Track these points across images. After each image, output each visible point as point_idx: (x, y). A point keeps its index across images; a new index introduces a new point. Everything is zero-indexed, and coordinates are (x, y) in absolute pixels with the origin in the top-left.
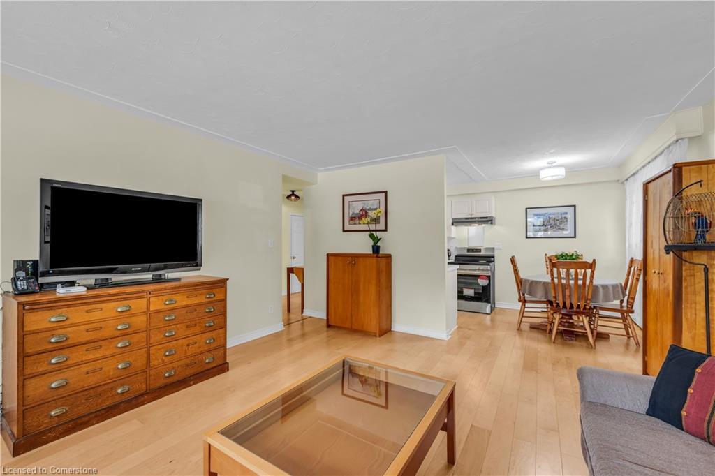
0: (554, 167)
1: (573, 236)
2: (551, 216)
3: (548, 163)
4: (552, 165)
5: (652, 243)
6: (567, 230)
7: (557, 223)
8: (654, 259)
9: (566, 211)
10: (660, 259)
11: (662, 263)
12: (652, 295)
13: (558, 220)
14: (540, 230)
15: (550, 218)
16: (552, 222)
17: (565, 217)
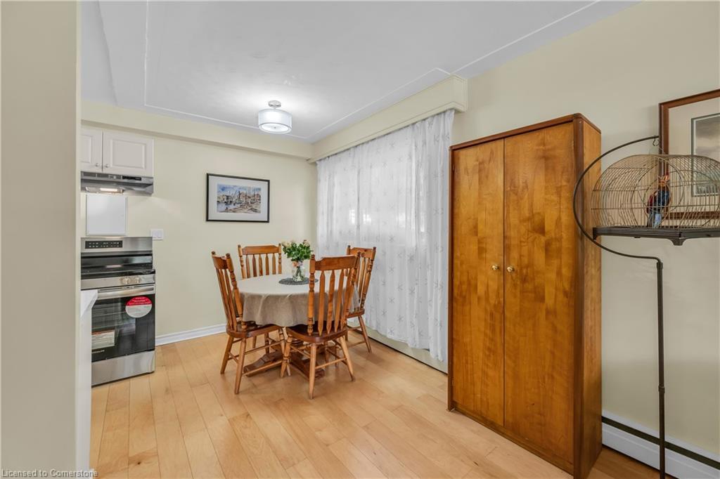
0: (277, 111)
1: (266, 220)
2: (242, 192)
3: (270, 104)
4: (274, 109)
5: (476, 227)
6: (260, 212)
7: (249, 201)
8: (481, 250)
9: (259, 187)
10: (506, 249)
11: (514, 254)
12: (474, 300)
13: (249, 197)
14: (227, 210)
15: (240, 194)
16: (243, 199)
17: (258, 195)
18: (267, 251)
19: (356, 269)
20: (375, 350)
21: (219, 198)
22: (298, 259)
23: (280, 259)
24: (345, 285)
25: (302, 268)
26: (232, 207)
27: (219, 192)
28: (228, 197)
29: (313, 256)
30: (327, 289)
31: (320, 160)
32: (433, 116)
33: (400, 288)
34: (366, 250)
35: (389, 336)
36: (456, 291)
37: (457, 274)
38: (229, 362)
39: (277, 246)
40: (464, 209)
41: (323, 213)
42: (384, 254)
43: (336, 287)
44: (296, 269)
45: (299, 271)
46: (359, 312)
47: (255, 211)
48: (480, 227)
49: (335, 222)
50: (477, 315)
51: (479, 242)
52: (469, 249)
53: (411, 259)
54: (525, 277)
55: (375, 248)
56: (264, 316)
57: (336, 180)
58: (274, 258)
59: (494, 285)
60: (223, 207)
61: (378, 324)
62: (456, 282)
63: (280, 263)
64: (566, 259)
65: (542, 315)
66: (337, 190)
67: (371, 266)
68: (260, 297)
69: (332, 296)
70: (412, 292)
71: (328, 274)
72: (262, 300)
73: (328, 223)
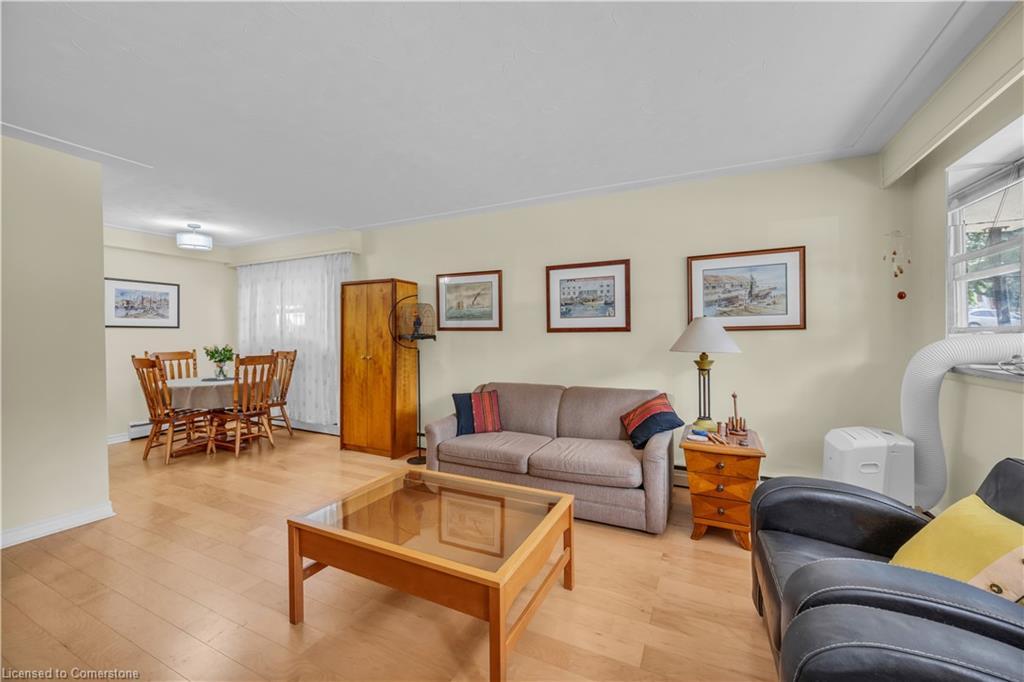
0: (197, 233)
1: (176, 325)
2: (145, 296)
3: (189, 226)
4: (193, 230)
5: (354, 335)
6: (168, 317)
7: (154, 306)
8: (357, 348)
9: (167, 291)
10: (368, 347)
11: (371, 350)
12: (354, 377)
13: (155, 302)
14: (127, 316)
15: (143, 299)
16: (148, 305)
17: (165, 300)
18: (179, 357)
19: (275, 365)
20: (295, 434)
21: (117, 303)
22: (220, 361)
23: (195, 364)
24: (265, 379)
25: (225, 368)
26: (133, 312)
27: (116, 296)
28: (128, 302)
29: (238, 356)
30: (250, 381)
31: (241, 266)
32: (338, 254)
33: (316, 381)
34: (288, 353)
35: (308, 421)
36: (345, 375)
37: (345, 363)
38: (152, 450)
39: (191, 351)
40: (349, 323)
41: (244, 319)
42: (304, 356)
43: (258, 380)
44: (219, 369)
45: (221, 371)
46: (282, 404)
47: (163, 316)
48: (357, 334)
49: (258, 327)
50: (354, 387)
51: (356, 343)
52: (350, 348)
53: (325, 357)
54: (374, 361)
55: (296, 351)
56: (193, 403)
57: (260, 289)
58: (187, 364)
59: (362, 368)
60: (124, 312)
61: (300, 414)
62: (345, 369)
63: (195, 369)
64: (390, 351)
65: (381, 380)
66: (260, 299)
67: (292, 366)
68: (188, 388)
69: (254, 387)
70: (325, 383)
71: (250, 368)
72: (190, 392)
73: (250, 329)
